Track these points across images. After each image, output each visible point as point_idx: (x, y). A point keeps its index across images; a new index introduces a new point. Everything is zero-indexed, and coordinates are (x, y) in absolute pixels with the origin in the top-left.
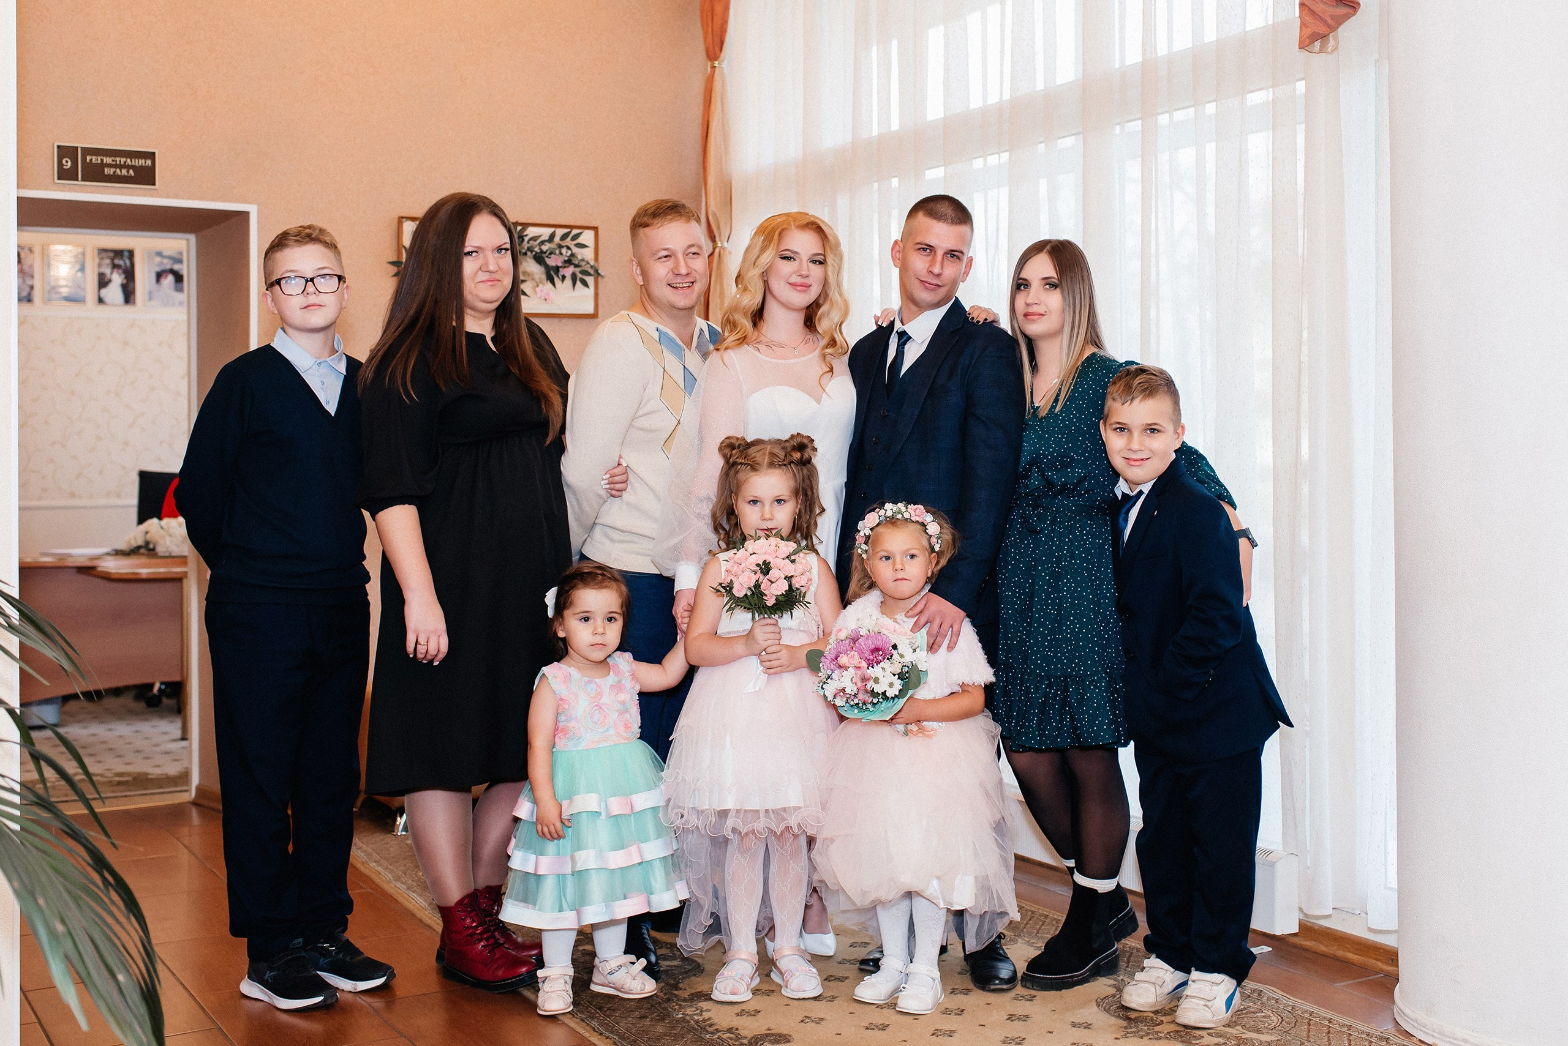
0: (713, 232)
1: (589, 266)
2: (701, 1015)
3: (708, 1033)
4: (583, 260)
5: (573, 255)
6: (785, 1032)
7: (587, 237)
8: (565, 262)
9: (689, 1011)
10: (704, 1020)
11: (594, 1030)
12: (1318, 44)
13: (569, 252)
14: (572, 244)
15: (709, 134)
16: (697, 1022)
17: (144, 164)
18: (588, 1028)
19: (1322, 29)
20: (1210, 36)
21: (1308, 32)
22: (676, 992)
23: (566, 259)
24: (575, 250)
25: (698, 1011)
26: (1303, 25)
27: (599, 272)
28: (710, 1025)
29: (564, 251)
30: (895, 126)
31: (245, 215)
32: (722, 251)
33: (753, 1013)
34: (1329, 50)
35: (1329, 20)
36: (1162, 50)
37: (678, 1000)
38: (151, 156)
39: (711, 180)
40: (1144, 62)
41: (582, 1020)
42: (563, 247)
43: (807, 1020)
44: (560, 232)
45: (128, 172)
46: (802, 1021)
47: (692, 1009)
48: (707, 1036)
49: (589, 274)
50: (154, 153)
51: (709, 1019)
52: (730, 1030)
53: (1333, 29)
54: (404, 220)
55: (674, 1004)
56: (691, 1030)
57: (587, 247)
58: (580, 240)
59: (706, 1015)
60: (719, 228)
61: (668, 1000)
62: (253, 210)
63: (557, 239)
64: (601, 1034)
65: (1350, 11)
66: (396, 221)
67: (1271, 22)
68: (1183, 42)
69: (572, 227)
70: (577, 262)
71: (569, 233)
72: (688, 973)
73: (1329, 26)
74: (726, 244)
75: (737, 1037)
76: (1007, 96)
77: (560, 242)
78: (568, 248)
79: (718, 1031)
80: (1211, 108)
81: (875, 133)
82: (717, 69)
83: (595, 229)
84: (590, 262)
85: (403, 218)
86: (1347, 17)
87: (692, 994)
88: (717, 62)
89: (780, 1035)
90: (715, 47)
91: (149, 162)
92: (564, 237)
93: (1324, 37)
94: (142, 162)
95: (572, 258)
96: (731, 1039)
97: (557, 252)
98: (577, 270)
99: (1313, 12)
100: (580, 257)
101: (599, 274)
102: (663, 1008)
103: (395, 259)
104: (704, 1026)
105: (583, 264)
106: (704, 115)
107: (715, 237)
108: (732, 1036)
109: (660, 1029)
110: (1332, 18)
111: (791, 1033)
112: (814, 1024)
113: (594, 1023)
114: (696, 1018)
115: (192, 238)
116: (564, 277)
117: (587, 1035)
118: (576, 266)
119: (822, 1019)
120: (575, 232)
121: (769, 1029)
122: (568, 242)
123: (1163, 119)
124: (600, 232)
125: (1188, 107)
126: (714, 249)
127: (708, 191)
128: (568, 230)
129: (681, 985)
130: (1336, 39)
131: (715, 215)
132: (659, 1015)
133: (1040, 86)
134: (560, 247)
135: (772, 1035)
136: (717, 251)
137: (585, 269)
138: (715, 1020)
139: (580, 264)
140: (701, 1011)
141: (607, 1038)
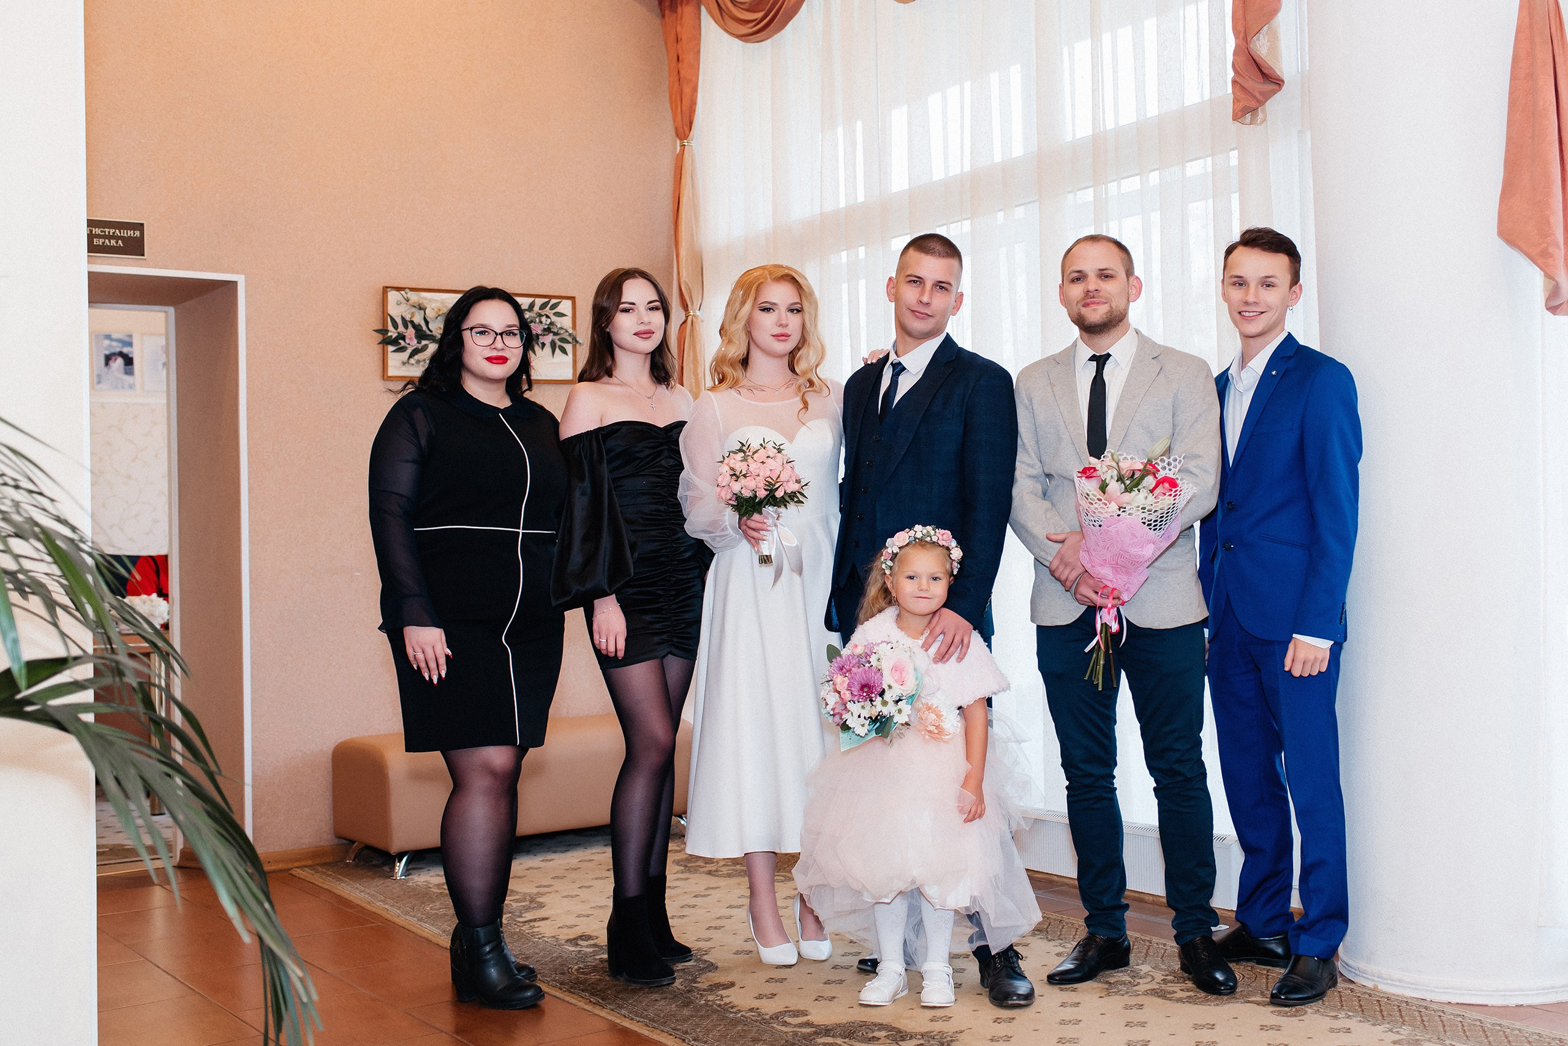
0: (685, 300)
1: (567, 333)
2: (722, 1000)
3: (731, 1013)
4: (561, 328)
5: (552, 323)
6: (802, 1009)
7: (565, 307)
8: (545, 330)
9: (710, 998)
10: (726, 1004)
11: (625, 1017)
12: (1248, 116)
13: (549, 321)
14: (551, 313)
15: (680, 206)
16: (720, 1006)
17: (132, 235)
18: (618, 1015)
19: (1253, 104)
20: (1152, 111)
21: (1241, 105)
22: (695, 985)
23: (546, 327)
24: (554, 319)
25: (719, 998)
26: (1236, 100)
27: (578, 339)
28: (732, 1007)
29: (544, 319)
30: (861, 199)
31: (233, 285)
32: (694, 320)
33: (770, 996)
34: (1259, 122)
35: (1258, 96)
36: (1110, 125)
37: (698, 990)
38: (140, 227)
39: (683, 252)
40: (1093, 135)
41: (612, 1010)
42: (543, 316)
43: (820, 999)
44: (539, 302)
45: (117, 243)
46: (816, 1000)
47: (713, 996)
48: (731, 1015)
49: (568, 342)
50: (142, 225)
51: (730, 1003)
52: (751, 1010)
53: (1261, 103)
54: (389, 289)
55: (696, 994)
56: (715, 1011)
57: (566, 316)
58: (558, 309)
59: (726, 1000)
60: (691, 297)
61: (689, 991)
62: (240, 279)
63: (536, 308)
64: (632, 1019)
65: (1276, 87)
66: (381, 291)
67: (1207, 97)
68: (1128, 117)
69: (551, 297)
70: (556, 331)
71: (548, 302)
72: (703, 971)
73: (1258, 101)
74: (698, 313)
75: (759, 1015)
76: (967, 168)
77: (540, 311)
78: (548, 317)
79: (740, 1011)
80: (1154, 178)
81: (842, 205)
82: (686, 147)
83: (573, 299)
84: (568, 330)
85: (387, 287)
86: (1274, 92)
87: (711, 985)
88: (686, 141)
89: (798, 1011)
90: (684, 126)
91: (138, 233)
92: (543, 306)
93: (1253, 111)
94: (131, 233)
95: (551, 327)
96: (753, 1016)
97: (537, 320)
98: (556, 338)
99: (1243, 88)
100: (559, 326)
101: (577, 342)
102: (686, 997)
103: (381, 328)
104: (727, 1008)
105: (562, 332)
106: (674, 190)
107: (687, 305)
108: (753, 1014)
109: (686, 1012)
110: (1261, 93)
111: (807, 1009)
112: (828, 1002)
113: (623, 1012)
114: (718, 1002)
115: (171, 310)
116: (543, 345)
117: (618, 1021)
118: (555, 334)
119: (834, 998)
120: (553, 301)
121: (786, 1007)
122: (547, 311)
123: (1113, 187)
124: (577, 302)
125: (1133, 176)
126: (687, 317)
127: (680, 263)
128: (547, 300)
129: (698, 980)
130: (1264, 111)
131: (687, 284)
132: (682, 1003)
133: (998, 159)
134: (540, 315)
135: (790, 1011)
136: (690, 319)
137: (564, 337)
138: (736, 1003)
139: (559, 331)
140: (721, 997)
141: (638, 1022)
